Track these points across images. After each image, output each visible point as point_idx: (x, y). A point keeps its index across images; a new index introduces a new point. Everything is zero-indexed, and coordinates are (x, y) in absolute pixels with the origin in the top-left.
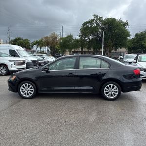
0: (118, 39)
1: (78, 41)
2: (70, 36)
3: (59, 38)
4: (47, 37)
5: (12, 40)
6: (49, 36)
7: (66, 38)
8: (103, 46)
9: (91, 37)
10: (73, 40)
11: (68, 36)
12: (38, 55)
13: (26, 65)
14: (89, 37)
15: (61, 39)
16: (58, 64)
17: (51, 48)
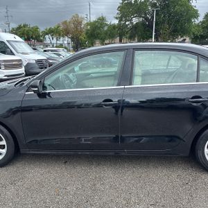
0: (178, 21)
1: (114, 27)
2: (102, 19)
3: (85, 22)
4: (66, 22)
5: (13, 29)
6: (68, 20)
7: (95, 22)
8: (154, 34)
9: (135, 21)
10: (107, 25)
11: (99, 19)
12: (52, 51)
13: (23, 69)
14: (131, 20)
15: (88, 24)
16: (76, 69)
17: (72, 39)
